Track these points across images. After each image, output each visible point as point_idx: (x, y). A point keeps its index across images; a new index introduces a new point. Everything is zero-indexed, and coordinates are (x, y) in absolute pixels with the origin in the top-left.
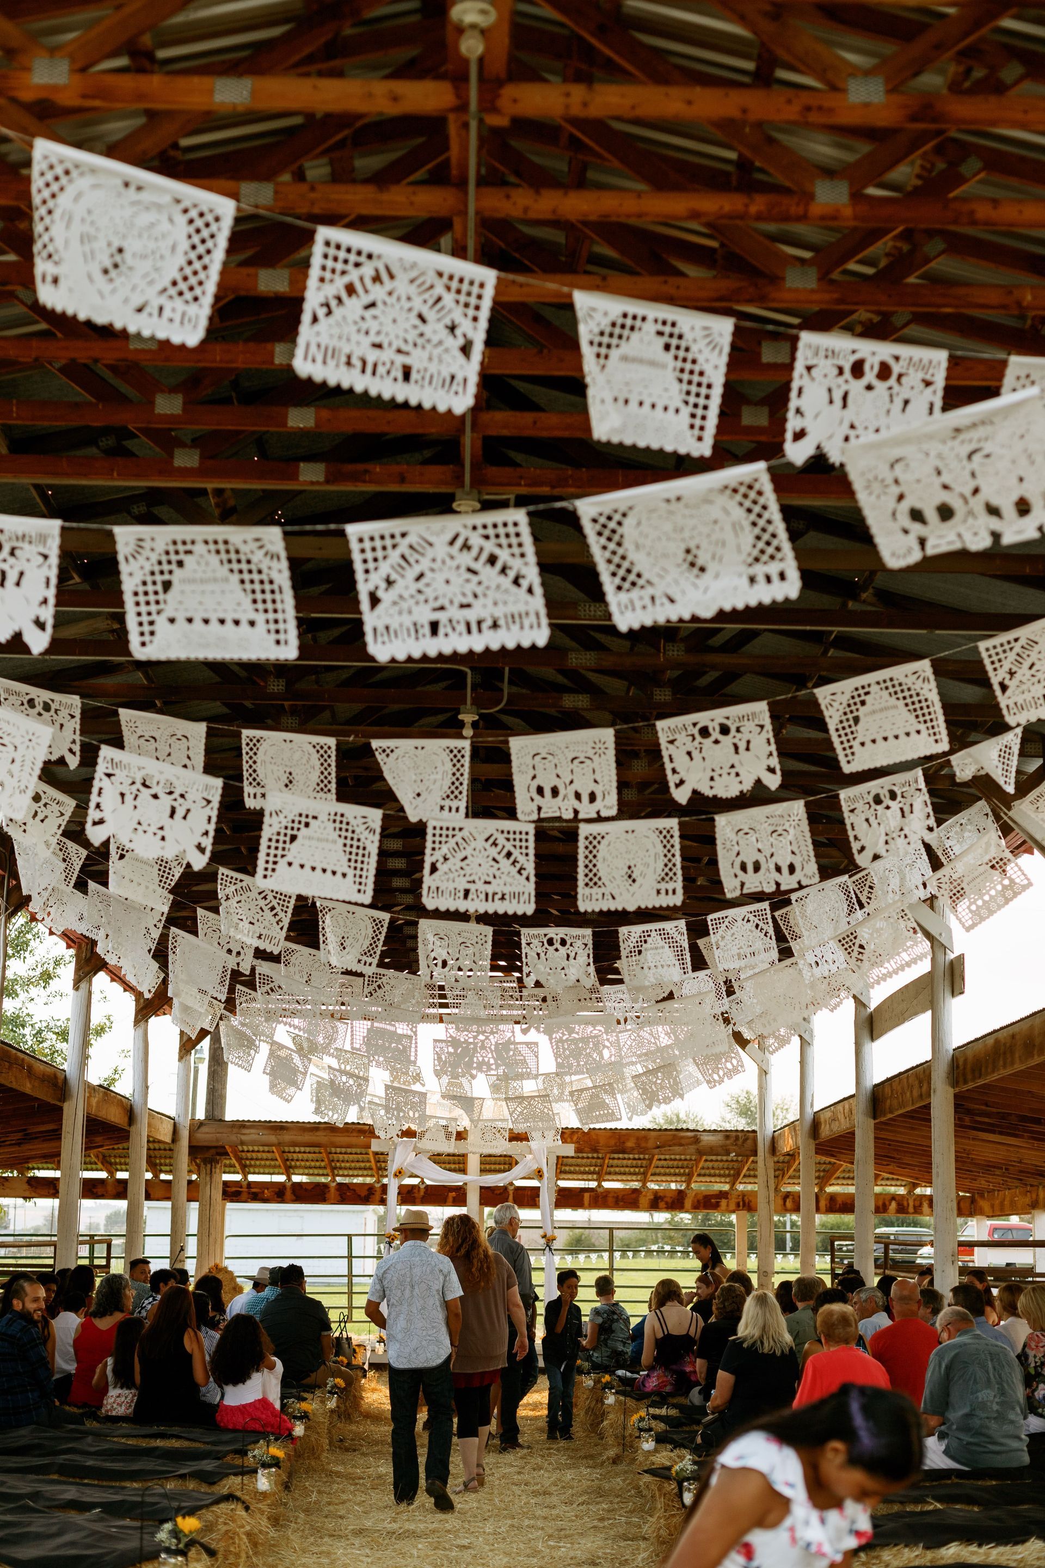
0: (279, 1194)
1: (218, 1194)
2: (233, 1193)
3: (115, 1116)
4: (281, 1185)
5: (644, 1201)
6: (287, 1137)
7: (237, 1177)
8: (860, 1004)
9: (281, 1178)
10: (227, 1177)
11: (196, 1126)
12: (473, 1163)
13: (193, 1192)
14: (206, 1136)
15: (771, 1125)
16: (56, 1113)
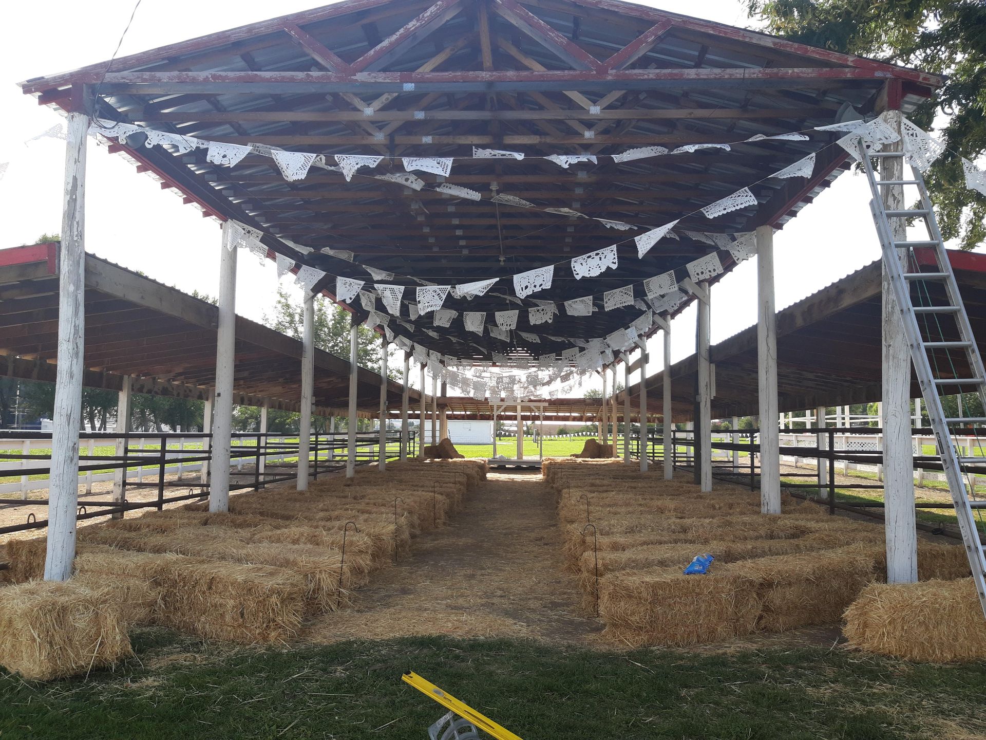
0: (463, 418)
1: (445, 418)
2: (450, 417)
3: (416, 397)
4: (463, 415)
5: (571, 419)
6: (465, 401)
7: (451, 413)
8: (627, 364)
9: (463, 413)
10: (448, 413)
11: (438, 398)
12: (519, 408)
13: (438, 417)
14: (441, 402)
15: (607, 396)
16: (401, 397)
